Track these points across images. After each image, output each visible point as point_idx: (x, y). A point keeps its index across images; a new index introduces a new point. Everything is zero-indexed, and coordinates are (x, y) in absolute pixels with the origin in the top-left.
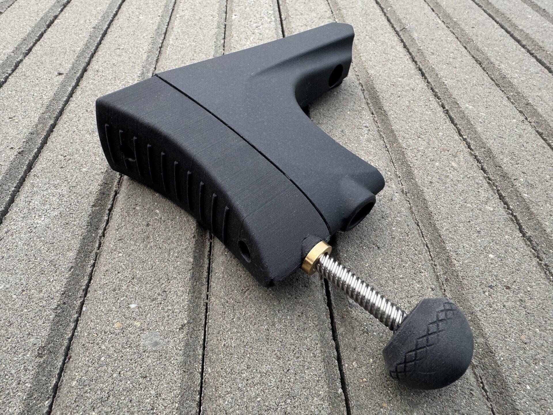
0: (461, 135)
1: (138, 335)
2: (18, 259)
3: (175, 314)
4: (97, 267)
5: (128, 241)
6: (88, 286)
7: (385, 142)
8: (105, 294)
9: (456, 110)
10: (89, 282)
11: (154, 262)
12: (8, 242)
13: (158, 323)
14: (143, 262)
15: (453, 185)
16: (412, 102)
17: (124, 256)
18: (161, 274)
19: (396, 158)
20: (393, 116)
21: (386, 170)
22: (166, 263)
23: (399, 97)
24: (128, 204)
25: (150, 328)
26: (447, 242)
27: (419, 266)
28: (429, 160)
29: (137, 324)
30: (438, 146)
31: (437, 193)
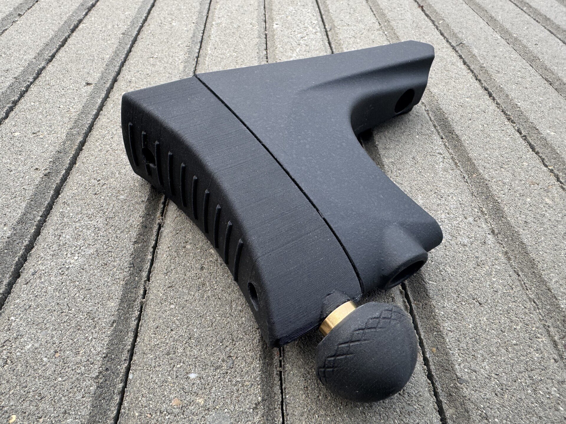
0: (546, 166)
1: (202, 417)
2: (48, 309)
3: (246, 388)
4: (143, 321)
5: (180, 289)
6: (133, 346)
7: (461, 172)
8: (158, 359)
9: (535, 136)
10: (135, 340)
11: (214, 318)
12: (36, 286)
13: (227, 400)
14: (200, 316)
15: (552, 227)
16: (485, 125)
17: (177, 308)
18: (223, 334)
19: (477, 191)
20: (467, 142)
21: (471, 205)
22: (228, 319)
23: (470, 119)
24: (176, 241)
25: (217, 407)
26: (560, 298)
27: (534, 329)
28: (518, 195)
29: (200, 401)
30: (526, 178)
31: (536, 236)
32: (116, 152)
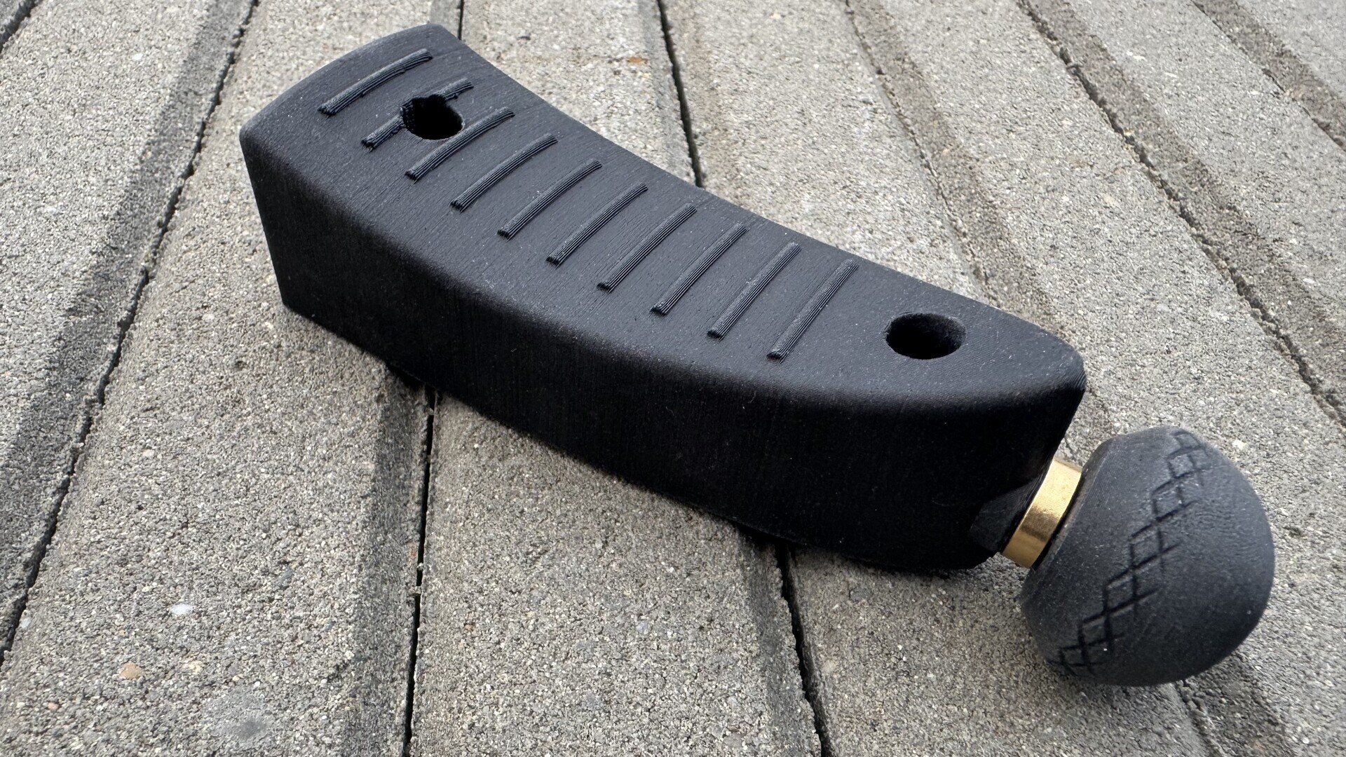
0: (1118, 130)
1: (194, 702)
3: (315, 632)
4: (75, 494)
5: (174, 414)
6: (41, 551)
7: (917, 145)
8: (94, 575)
9: (1099, 64)
10: (48, 539)
11: (254, 475)
13: (262, 662)
14: (219, 474)
15: (1114, 255)
16: (983, 41)
17: (159, 456)
18: (274, 511)
19: (951, 186)
20: (936, 77)
21: (928, 213)
22: (291, 478)
23: (949, 29)
24: (179, 306)
25: (235, 679)
26: (1114, 408)
28: (1042, 190)
29: (192, 667)
30: (1064, 153)
31: (1073, 276)
32: (49, 106)
